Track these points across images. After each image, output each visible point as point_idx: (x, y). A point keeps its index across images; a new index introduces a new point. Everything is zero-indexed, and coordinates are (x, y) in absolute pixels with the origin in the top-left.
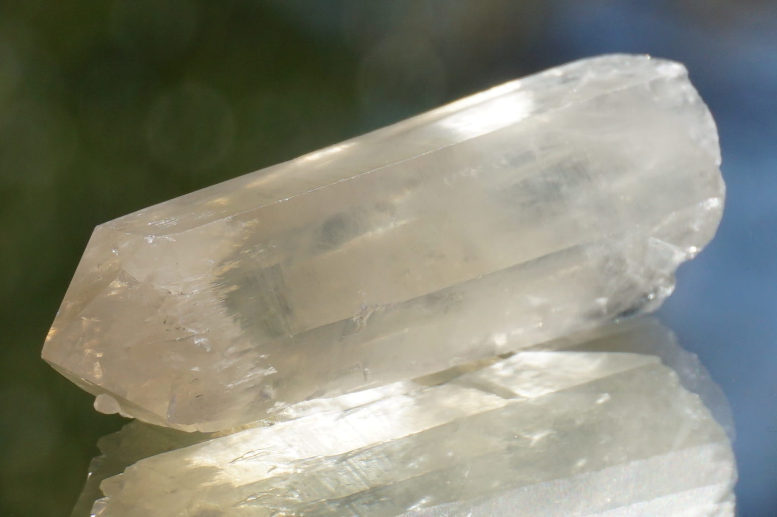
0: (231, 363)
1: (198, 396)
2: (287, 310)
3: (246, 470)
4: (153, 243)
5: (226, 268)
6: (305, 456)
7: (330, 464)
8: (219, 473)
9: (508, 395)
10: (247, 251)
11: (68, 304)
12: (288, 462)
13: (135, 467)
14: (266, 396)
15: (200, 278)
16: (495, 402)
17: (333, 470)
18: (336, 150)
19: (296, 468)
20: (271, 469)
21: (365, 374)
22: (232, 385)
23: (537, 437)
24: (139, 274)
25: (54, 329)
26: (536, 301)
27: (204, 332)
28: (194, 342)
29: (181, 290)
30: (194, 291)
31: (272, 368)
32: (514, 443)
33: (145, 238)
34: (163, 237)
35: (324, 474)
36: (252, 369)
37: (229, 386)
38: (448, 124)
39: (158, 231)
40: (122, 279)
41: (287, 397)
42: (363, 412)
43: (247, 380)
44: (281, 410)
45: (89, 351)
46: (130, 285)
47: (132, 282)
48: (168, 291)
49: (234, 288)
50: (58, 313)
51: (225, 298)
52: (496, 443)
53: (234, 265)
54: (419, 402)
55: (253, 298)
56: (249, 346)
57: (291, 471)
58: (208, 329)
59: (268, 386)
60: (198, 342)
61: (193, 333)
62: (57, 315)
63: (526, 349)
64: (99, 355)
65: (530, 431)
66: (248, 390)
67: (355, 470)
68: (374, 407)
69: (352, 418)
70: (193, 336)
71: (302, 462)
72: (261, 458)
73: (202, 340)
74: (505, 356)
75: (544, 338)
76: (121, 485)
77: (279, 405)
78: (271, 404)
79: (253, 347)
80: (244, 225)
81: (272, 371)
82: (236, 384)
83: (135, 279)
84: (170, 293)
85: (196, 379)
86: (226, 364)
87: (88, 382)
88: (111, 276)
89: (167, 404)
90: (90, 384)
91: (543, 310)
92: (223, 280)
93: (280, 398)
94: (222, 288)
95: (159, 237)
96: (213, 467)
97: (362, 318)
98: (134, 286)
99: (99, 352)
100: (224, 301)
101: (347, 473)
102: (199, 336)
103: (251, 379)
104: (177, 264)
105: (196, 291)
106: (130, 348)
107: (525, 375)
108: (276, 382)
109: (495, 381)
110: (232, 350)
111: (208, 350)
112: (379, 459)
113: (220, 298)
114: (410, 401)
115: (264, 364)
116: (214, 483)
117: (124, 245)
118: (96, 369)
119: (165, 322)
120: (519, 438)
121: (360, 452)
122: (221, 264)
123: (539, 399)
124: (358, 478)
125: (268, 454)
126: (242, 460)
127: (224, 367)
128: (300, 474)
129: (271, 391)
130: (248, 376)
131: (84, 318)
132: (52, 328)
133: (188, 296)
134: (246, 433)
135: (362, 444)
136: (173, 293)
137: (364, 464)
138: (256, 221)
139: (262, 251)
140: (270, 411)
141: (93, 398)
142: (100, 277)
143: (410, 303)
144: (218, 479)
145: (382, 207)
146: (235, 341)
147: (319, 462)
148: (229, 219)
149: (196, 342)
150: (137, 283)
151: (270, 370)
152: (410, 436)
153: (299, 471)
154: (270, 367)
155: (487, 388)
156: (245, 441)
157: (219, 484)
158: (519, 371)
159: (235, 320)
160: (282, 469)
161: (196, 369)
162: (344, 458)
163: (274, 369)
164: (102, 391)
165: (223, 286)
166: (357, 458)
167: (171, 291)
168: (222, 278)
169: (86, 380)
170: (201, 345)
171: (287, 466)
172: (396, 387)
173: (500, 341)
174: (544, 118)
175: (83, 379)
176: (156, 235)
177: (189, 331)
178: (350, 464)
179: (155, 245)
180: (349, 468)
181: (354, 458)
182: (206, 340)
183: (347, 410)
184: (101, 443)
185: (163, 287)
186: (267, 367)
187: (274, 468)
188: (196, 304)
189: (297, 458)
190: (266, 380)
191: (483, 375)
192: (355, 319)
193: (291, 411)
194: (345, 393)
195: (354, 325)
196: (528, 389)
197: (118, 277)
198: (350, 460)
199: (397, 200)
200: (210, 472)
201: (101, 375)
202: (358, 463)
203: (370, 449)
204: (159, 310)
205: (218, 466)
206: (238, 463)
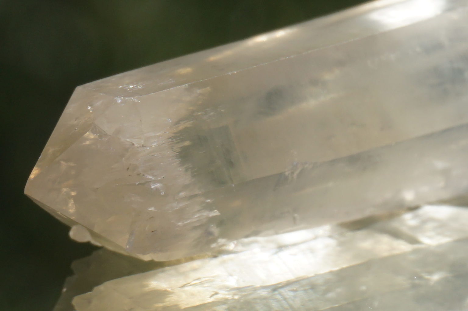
0: (182, 205)
1: (153, 231)
2: (231, 164)
3: (192, 295)
4: (122, 102)
5: (181, 127)
6: (242, 285)
7: (264, 293)
8: (170, 295)
9: (413, 241)
10: (199, 113)
11: (49, 149)
12: (228, 289)
13: (101, 287)
14: (210, 234)
15: (158, 134)
16: (403, 247)
17: (265, 298)
18: (280, 34)
19: (234, 294)
20: (213, 295)
21: (294, 219)
22: (182, 223)
23: (436, 277)
24: (108, 129)
25: (36, 170)
26: (440, 164)
27: (159, 179)
28: (151, 186)
29: (142, 142)
30: (153, 144)
31: (216, 210)
32: (417, 282)
33: (115, 98)
34: (129, 98)
35: (258, 301)
36: (199, 211)
37: (180, 224)
38: (375, 16)
39: (127, 93)
40: (94, 132)
41: (228, 235)
42: (294, 250)
43: (194, 220)
44: (223, 245)
45: (65, 190)
46: (101, 137)
47: (102, 134)
48: (132, 143)
49: (187, 143)
50: (40, 157)
51: (179, 151)
52: (401, 281)
53: (188, 124)
54: (341, 244)
55: (203, 152)
56: (197, 192)
57: (229, 297)
58: (163, 176)
59: (213, 225)
60: (154, 186)
61: (151, 179)
62: (39, 159)
63: (431, 203)
64: (73, 194)
65: (431, 273)
66: (195, 228)
67: (285, 299)
68: (303, 246)
69: (284, 254)
70: (150, 181)
71: (239, 289)
72: (206, 285)
73: (158, 185)
74: (413, 208)
75: (446, 195)
76: (89, 301)
77: (221, 241)
78: (215, 240)
79: (200, 192)
80: (199, 91)
81: (215, 213)
82: (185, 223)
83: (105, 132)
84: (133, 144)
85: (152, 217)
86: (177, 206)
87: (63, 216)
88: (86, 128)
89: (127, 236)
90: (65, 217)
91: (445, 173)
92: (179, 136)
93: (223, 235)
94: (178, 142)
95: (127, 99)
96: (166, 291)
97: (293, 173)
98: (104, 138)
99: (73, 191)
100: (178, 153)
101: (278, 301)
102: (156, 182)
103: (198, 219)
104: (140, 121)
105: (155, 144)
106: (98, 189)
107: (430, 225)
108: (220, 222)
109: (404, 229)
110: (182, 194)
111: (163, 193)
112: (305, 290)
113: (175, 151)
114: (332, 242)
115: (210, 208)
116: (164, 304)
117: (98, 104)
118: (70, 205)
119: (128, 169)
120: (420, 278)
121: (288, 284)
122: (177, 123)
123: (440, 246)
124: (286, 306)
125: (212, 281)
126: (190, 286)
127: (175, 209)
128: (237, 299)
129: (215, 230)
130: (196, 216)
131: (62, 162)
132: (35, 168)
133: (148, 148)
134: (196, 264)
135: (290, 277)
136: (136, 145)
137: (292, 294)
138: (208, 89)
139: (212, 114)
140: (213, 245)
141: (68, 229)
142: (76, 129)
143: (333, 162)
144: (169, 301)
145: (315, 82)
146: (185, 187)
147: (255, 289)
148: (186, 86)
149: (153, 187)
150: (106, 135)
151: (215, 212)
152: (331, 272)
153: (236, 297)
154: (214, 210)
155: (396, 235)
156: (194, 270)
157: (169, 305)
158: (425, 222)
159: (187, 170)
160: (222, 295)
161: (152, 209)
162: (275, 288)
163: (218, 212)
164: (75, 223)
165: (178, 141)
166: (288, 288)
167: (134, 143)
168: (177, 135)
169: (61, 214)
170: (157, 189)
171: (227, 293)
172: (324, 230)
173: (409, 196)
174: (455, 16)
175: (59, 213)
176: (124, 97)
177: (147, 177)
178: (280, 294)
179: (122, 105)
180: (279, 297)
181: (285, 289)
182: (161, 185)
183: (281, 248)
184: (75, 265)
185: (128, 140)
186: (211, 210)
187: (216, 293)
188: (154, 155)
189: (236, 286)
190: (211, 220)
191: (395, 224)
192: (287, 174)
193: (231, 246)
194: (277, 233)
195: (286, 178)
196: (430, 237)
197: (91, 130)
198: (282, 291)
199: (328, 77)
200: (162, 294)
201: (74, 210)
202: (287, 293)
203: (297, 281)
204: (123, 159)
205: (169, 289)
206: (187, 288)
